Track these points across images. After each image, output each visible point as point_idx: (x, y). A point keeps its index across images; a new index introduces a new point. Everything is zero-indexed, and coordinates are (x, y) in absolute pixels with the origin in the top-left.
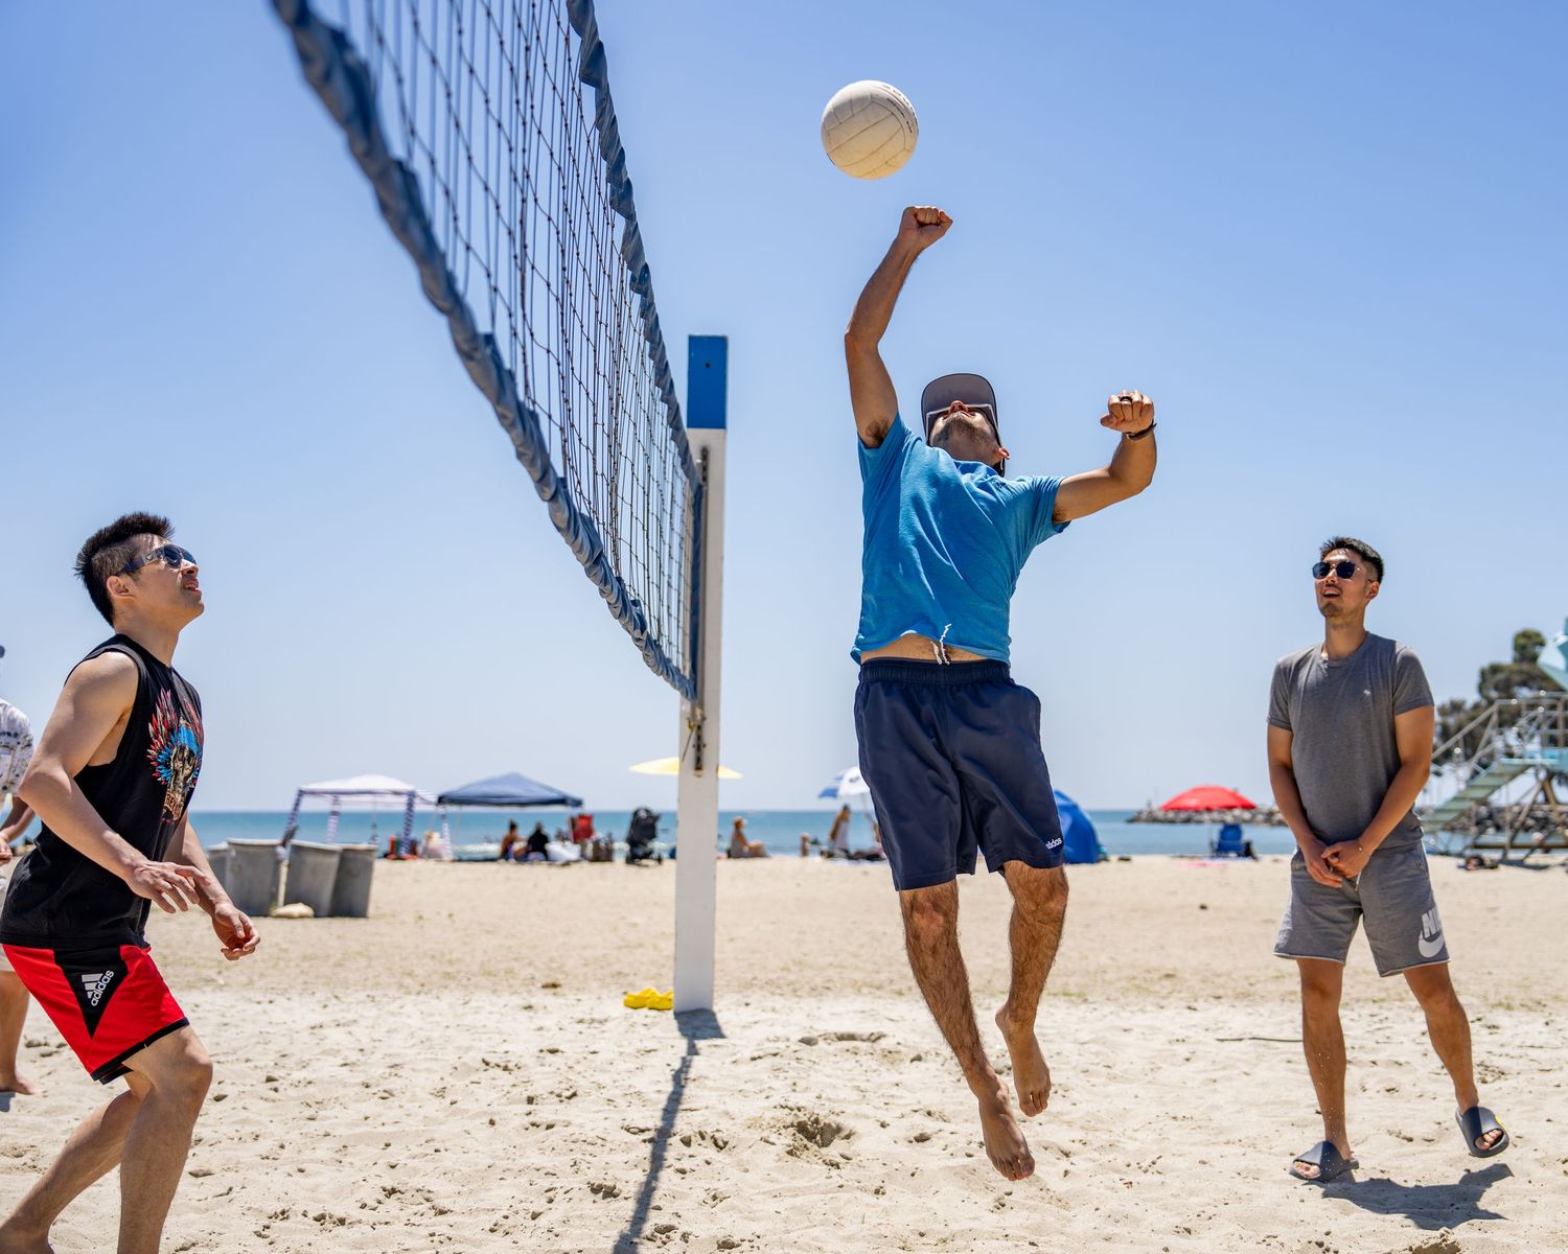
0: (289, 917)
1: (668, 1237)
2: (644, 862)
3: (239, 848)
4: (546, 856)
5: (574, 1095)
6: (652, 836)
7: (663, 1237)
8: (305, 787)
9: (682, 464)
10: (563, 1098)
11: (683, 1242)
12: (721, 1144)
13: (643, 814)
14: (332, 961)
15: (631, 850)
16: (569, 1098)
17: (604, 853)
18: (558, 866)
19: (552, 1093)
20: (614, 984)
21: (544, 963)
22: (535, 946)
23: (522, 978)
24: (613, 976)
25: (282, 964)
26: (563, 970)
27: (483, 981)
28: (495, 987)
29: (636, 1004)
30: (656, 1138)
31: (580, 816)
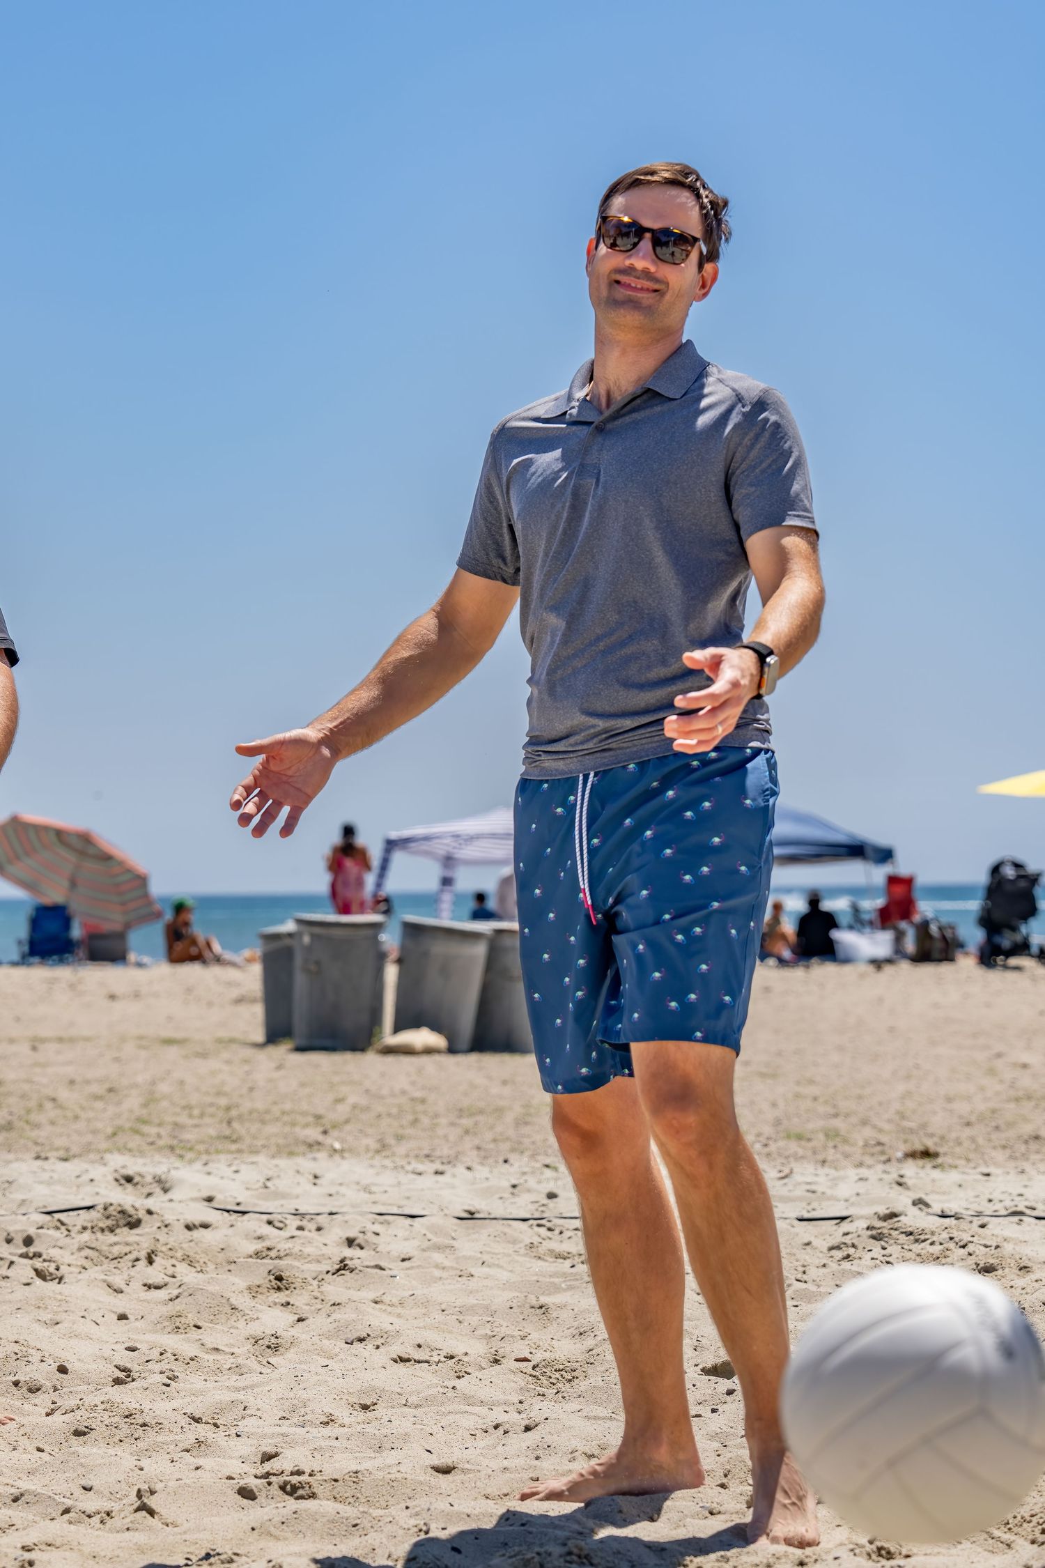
0: (407, 1051)
2: (1013, 961)
3: (317, 930)
4: (831, 953)
6: (1031, 912)
8: (394, 835)
13: (1009, 872)
14: (509, 1118)
15: (989, 938)
17: (939, 945)
18: (855, 968)
20: (1038, 1152)
21: (890, 1121)
22: (860, 1097)
23: (861, 1143)
24: (1026, 1142)
25: (426, 1121)
26: (930, 1130)
27: (793, 1147)
28: (820, 1157)
31: (893, 880)
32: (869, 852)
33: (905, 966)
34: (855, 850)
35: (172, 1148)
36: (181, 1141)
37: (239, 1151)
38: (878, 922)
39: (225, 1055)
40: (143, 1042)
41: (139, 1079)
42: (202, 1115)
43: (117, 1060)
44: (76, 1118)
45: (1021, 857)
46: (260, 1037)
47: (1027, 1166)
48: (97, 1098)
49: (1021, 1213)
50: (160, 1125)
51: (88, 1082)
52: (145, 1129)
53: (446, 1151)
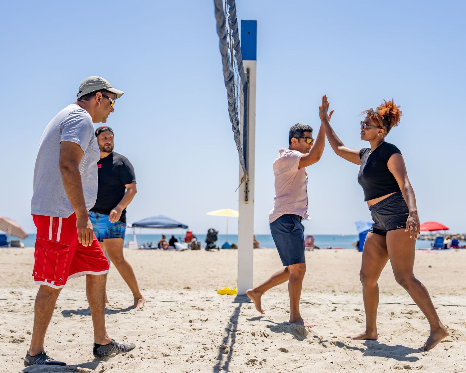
1: (254, 363)
2: (212, 250)
4: (175, 247)
5: (207, 320)
6: (216, 239)
7: (252, 363)
10: (203, 321)
11: (260, 365)
12: (266, 336)
13: (212, 231)
15: (207, 245)
16: (205, 321)
18: (179, 251)
19: (198, 319)
20: (211, 288)
21: (182, 281)
22: (177, 277)
23: (175, 286)
24: (210, 286)
26: (190, 283)
27: (161, 287)
28: (166, 288)
29: (222, 293)
30: (241, 333)
31: (188, 232)
32: (183, 227)
34: (180, 226)
35: (25, 286)
38: (185, 241)
40: (22, 264)
41: (20, 272)
43: (15, 268)
44: (4, 280)
45: (214, 228)
47: (208, 291)
48: (9, 276)
50: (23, 281)
51: (8, 272)
52: (19, 282)
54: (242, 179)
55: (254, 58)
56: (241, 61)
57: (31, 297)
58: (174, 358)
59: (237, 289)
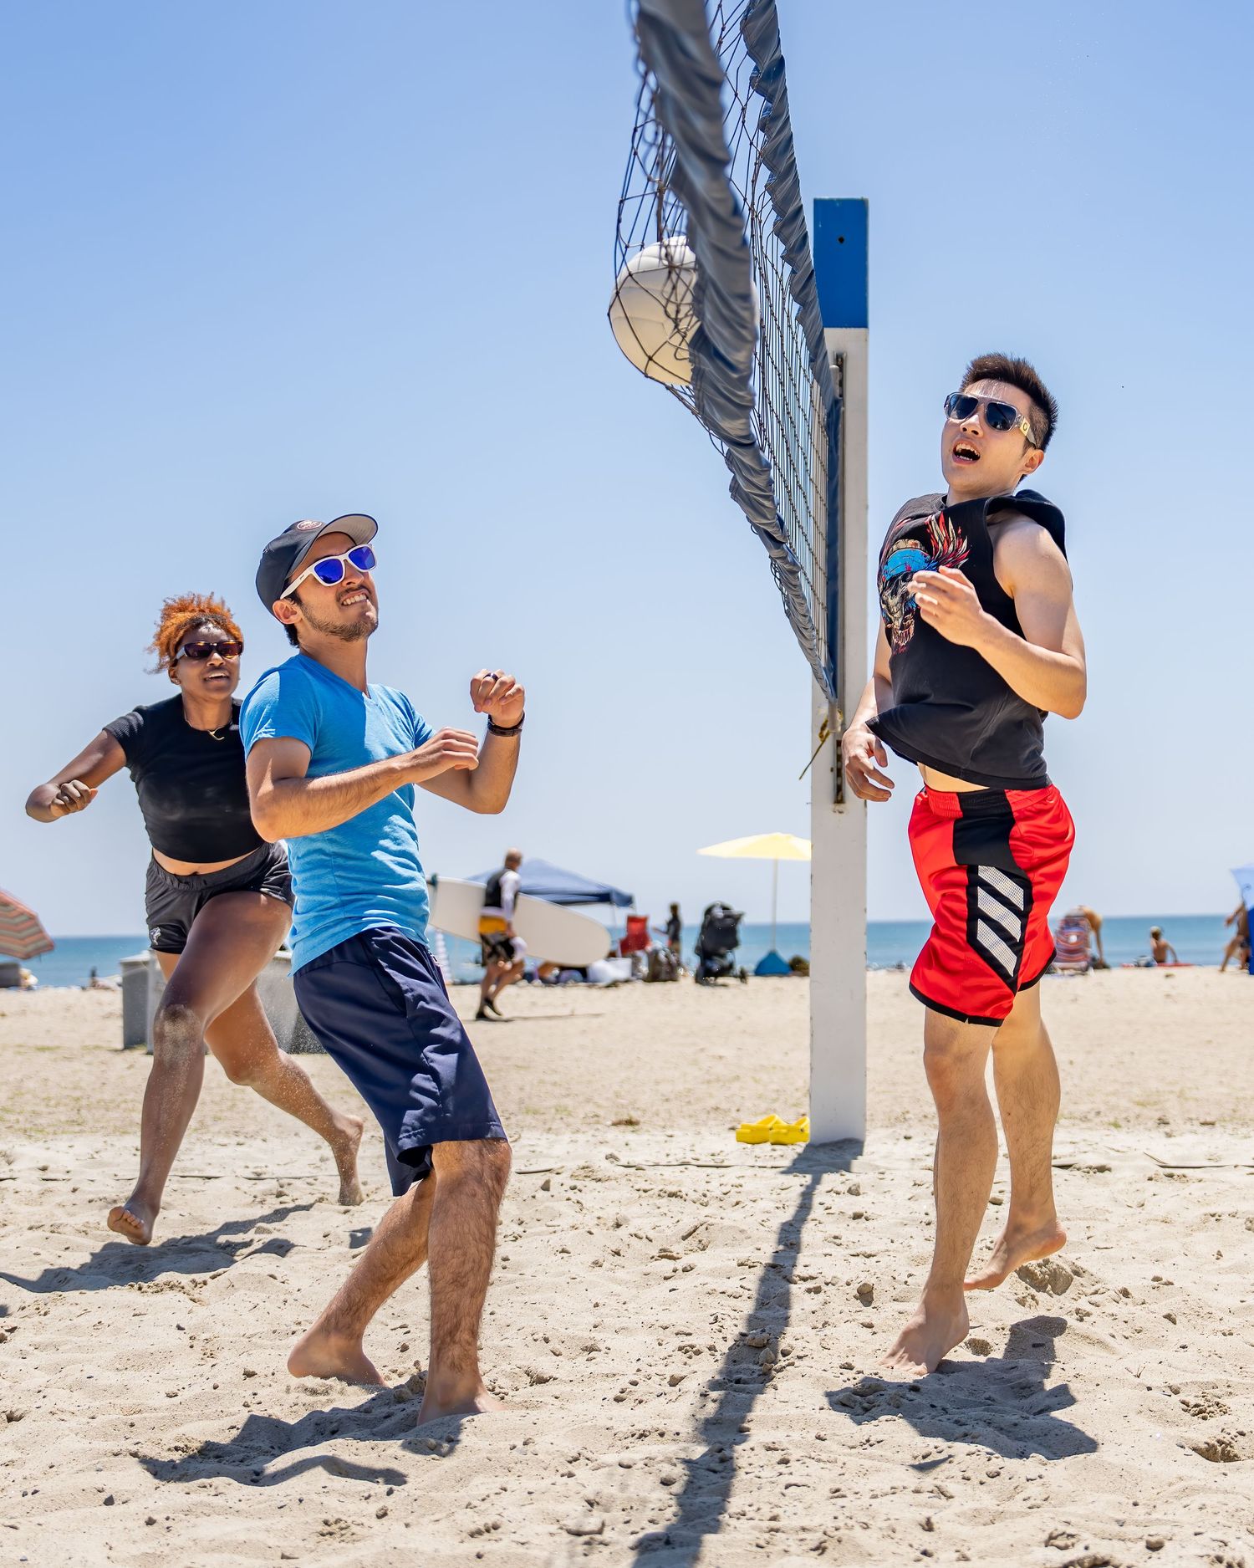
2: (721, 980)
4: (584, 974)
6: (733, 943)
7: (865, 1402)
9: (811, 361)
11: (892, 1407)
13: (719, 913)
15: (703, 964)
17: (665, 968)
18: (600, 988)
20: (715, 1119)
21: (607, 1099)
22: (590, 1082)
23: (582, 1116)
24: (709, 1112)
25: (241, 1106)
26: (637, 1106)
27: (529, 1119)
28: (547, 1127)
29: (754, 1138)
30: (824, 1287)
31: (632, 920)
32: (614, 897)
33: (639, 986)
34: (604, 898)
35: (24, 1131)
36: (35, 1125)
37: (81, 1132)
38: (619, 953)
39: (88, 1058)
40: (20, 1049)
41: (11, 1078)
42: (57, 1105)
45: (727, 903)
46: (120, 1046)
47: (703, 1130)
49: (688, 1164)
53: (251, 1128)
54: (823, 728)
55: (860, 321)
56: (818, 333)
57: (44, 1169)
58: (568, 1388)
59: (807, 1124)
